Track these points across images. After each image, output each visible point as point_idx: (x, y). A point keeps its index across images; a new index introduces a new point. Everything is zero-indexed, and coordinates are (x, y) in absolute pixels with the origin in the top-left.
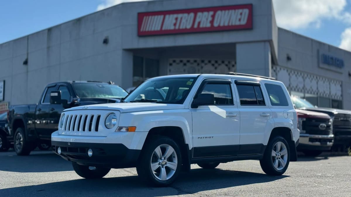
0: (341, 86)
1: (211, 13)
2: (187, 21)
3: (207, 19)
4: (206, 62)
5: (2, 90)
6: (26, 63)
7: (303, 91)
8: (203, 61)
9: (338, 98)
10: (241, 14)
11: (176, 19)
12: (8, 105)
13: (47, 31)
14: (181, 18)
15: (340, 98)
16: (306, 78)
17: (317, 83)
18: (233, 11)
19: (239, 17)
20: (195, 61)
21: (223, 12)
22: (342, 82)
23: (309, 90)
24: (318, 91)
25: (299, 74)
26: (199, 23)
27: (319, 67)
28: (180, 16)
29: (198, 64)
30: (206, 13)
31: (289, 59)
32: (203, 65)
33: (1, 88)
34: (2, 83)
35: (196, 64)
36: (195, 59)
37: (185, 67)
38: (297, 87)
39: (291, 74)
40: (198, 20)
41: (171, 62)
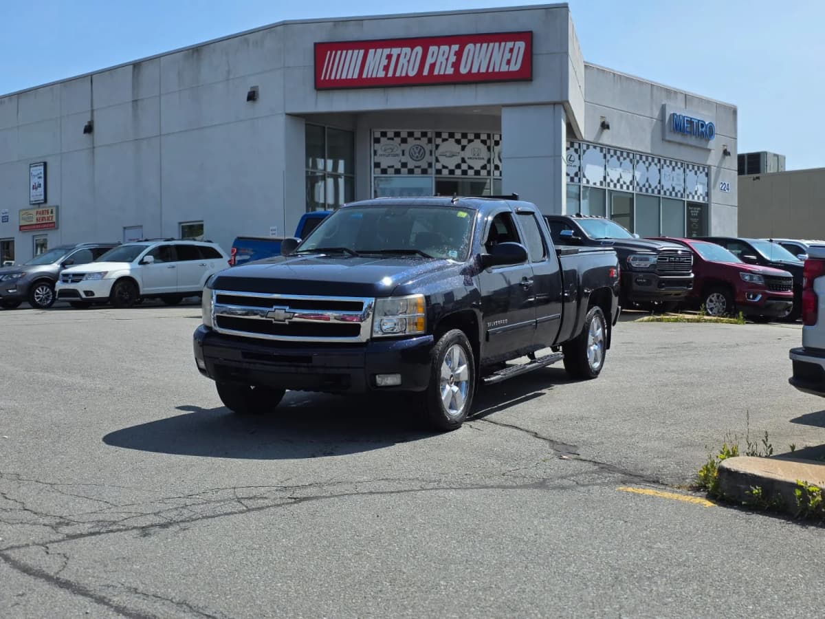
0: (707, 175)
1: (456, 47)
2: (409, 61)
3: (447, 59)
4: (445, 136)
5: (42, 181)
6: (89, 129)
7: (631, 187)
8: (438, 135)
9: (701, 200)
10: (511, 50)
11: (389, 57)
12: (54, 212)
13: (131, 66)
14: (399, 56)
15: (704, 198)
16: (638, 162)
17: (660, 170)
18: (497, 44)
19: (507, 55)
20: (424, 134)
21: (478, 45)
22: (709, 167)
23: (644, 186)
24: (663, 186)
25: (625, 154)
26: (433, 66)
27: (663, 139)
28: (395, 51)
29: (430, 141)
30: (445, 48)
31: (605, 126)
32: (439, 141)
33: (40, 177)
34: (42, 168)
35: (425, 140)
36: (424, 130)
37: (403, 146)
38: (618, 181)
39: (608, 156)
40: (429, 61)
41: (378, 135)
